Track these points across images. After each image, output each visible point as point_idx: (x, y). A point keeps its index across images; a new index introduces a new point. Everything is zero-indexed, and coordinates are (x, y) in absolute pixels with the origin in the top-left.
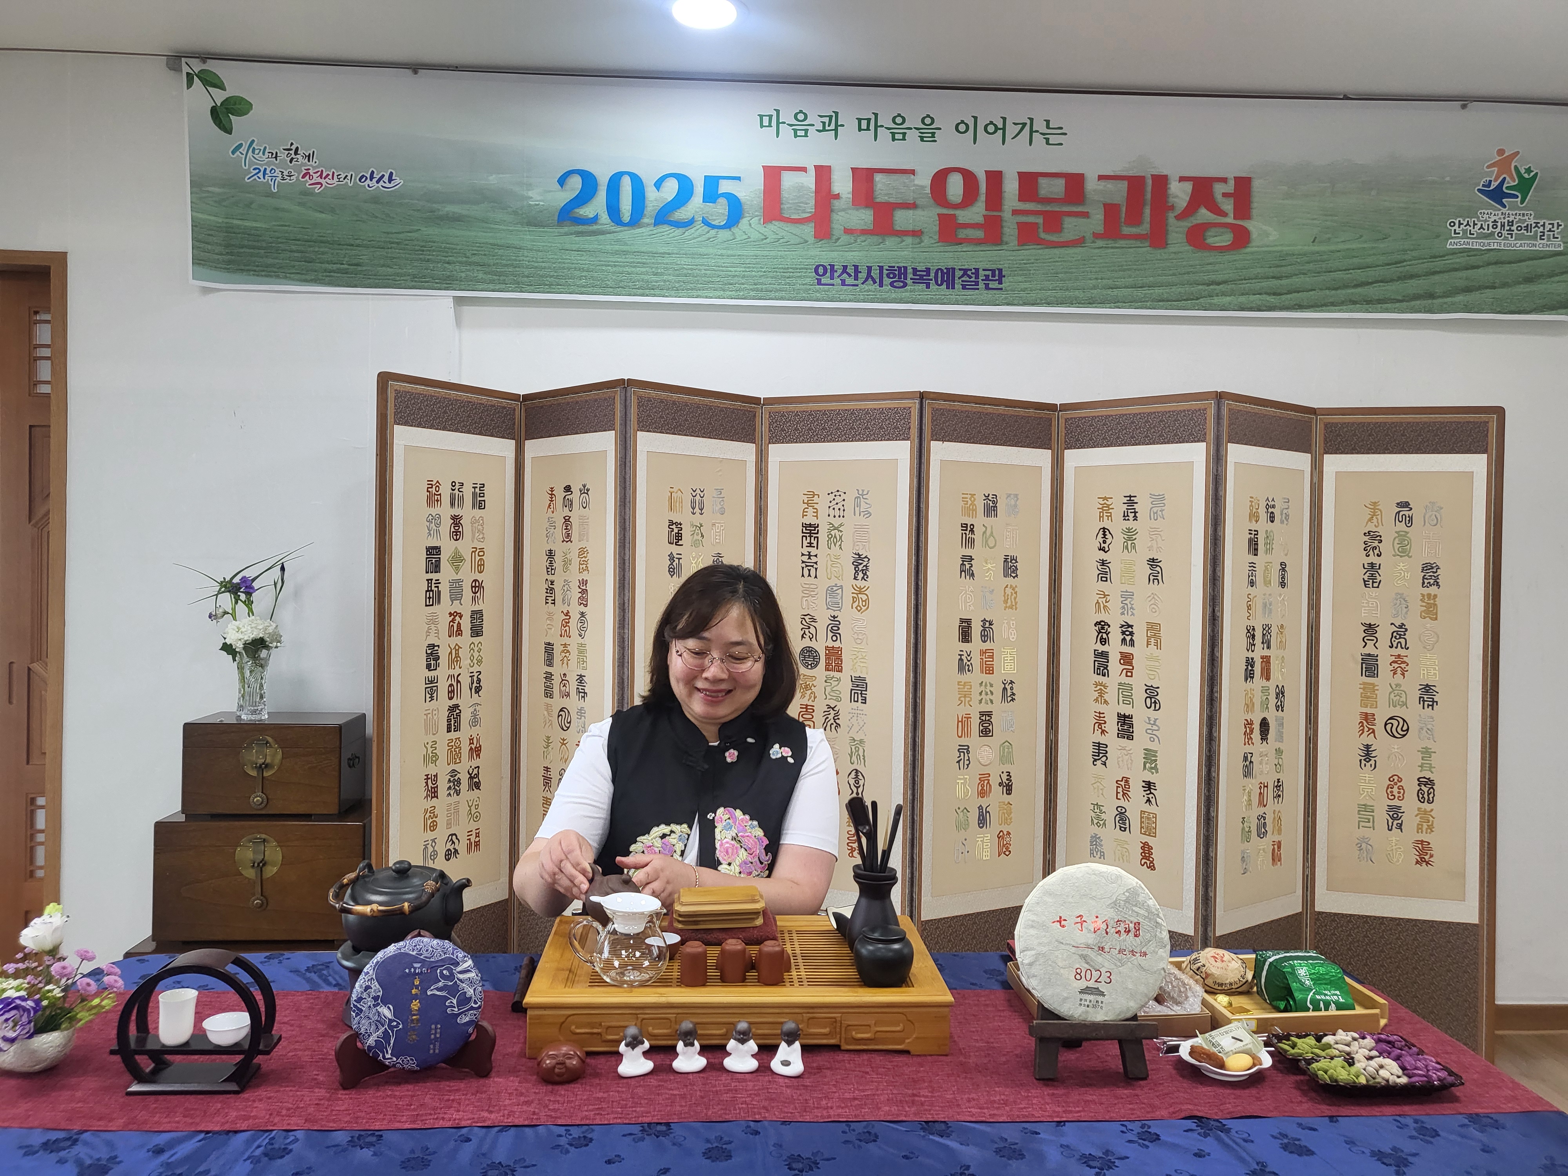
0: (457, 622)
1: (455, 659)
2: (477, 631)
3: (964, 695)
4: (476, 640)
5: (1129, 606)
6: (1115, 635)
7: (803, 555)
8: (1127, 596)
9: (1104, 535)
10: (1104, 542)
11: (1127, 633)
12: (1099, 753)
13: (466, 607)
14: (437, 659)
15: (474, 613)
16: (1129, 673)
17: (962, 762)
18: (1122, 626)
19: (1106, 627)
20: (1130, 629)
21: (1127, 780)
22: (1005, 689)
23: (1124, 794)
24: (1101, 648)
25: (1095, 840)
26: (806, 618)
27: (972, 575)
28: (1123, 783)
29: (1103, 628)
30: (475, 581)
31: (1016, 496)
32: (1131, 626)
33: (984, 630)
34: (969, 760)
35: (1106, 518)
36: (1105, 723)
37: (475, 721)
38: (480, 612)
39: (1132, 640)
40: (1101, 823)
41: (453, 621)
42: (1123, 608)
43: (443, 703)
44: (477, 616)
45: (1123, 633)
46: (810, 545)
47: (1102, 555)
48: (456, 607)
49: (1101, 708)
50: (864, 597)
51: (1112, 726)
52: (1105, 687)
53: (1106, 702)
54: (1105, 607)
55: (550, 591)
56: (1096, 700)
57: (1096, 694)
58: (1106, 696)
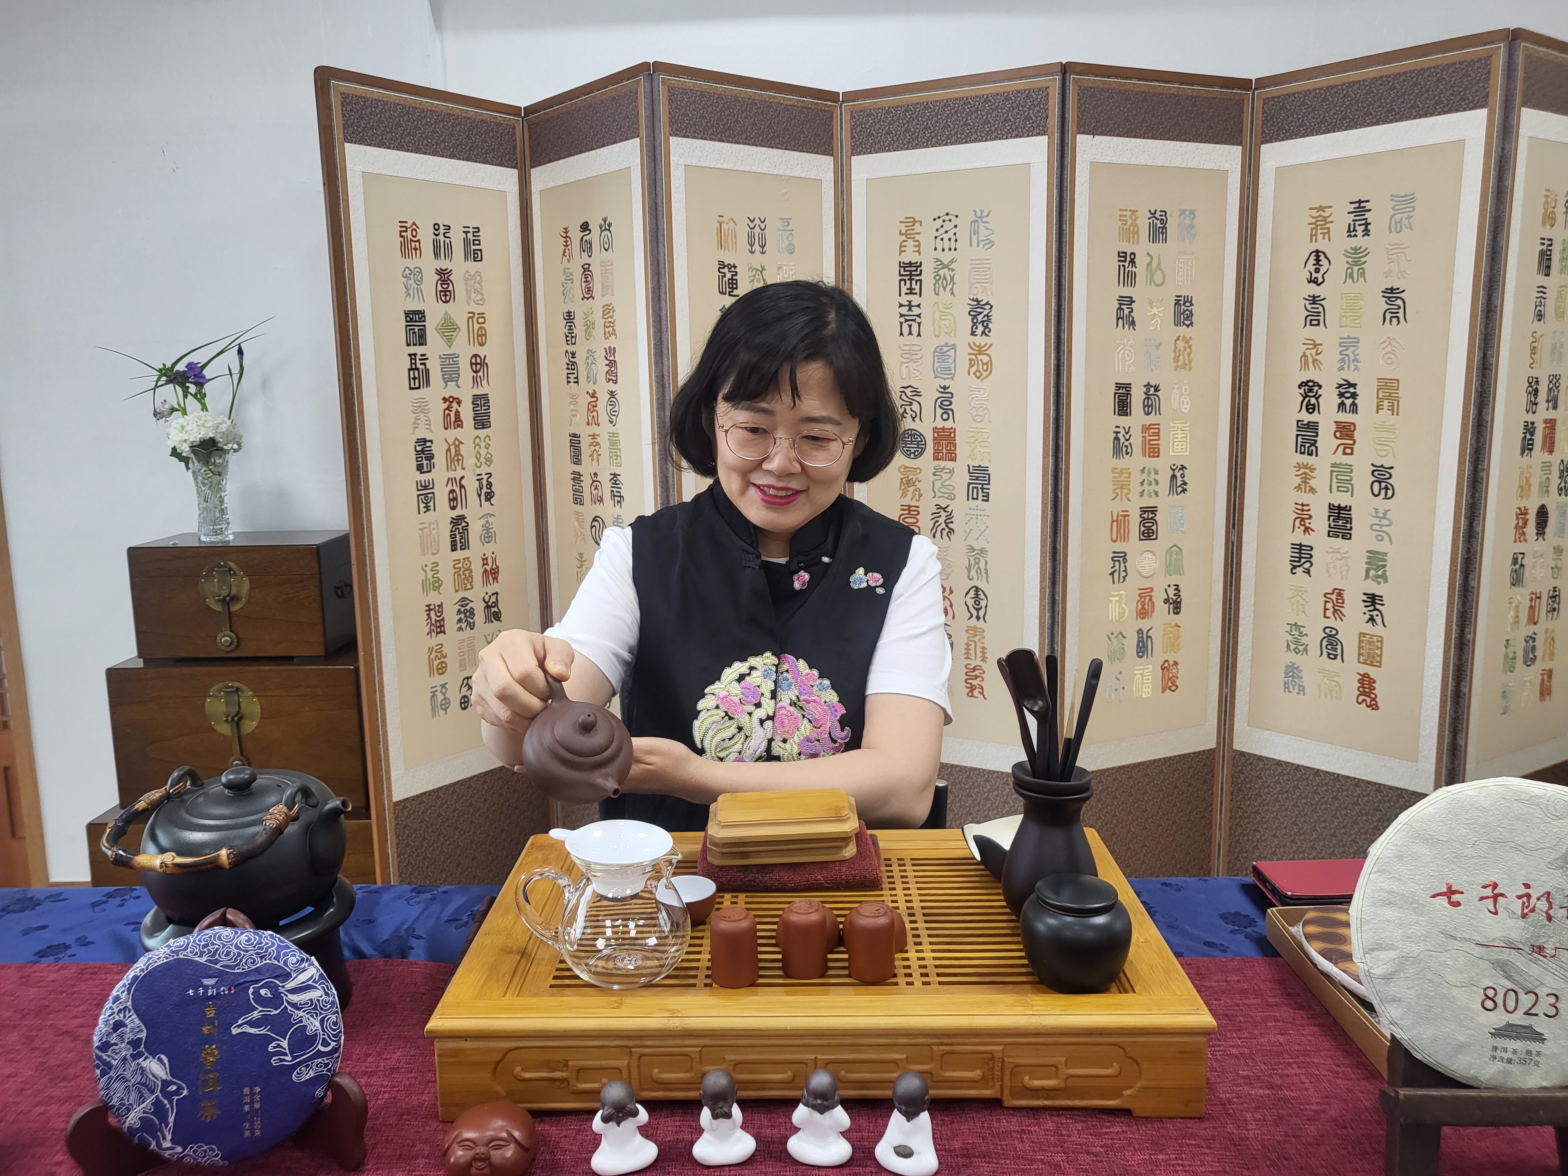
0: (454, 410)
1: (454, 455)
2: (482, 422)
3: (1121, 487)
4: (482, 433)
5: (1352, 357)
6: (1329, 398)
7: (901, 305)
8: (1349, 344)
9: (1318, 260)
10: (1317, 271)
11: (1348, 395)
12: (1300, 558)
13: (466, 391)
14: (430, 458)
15: (476, 398)
16: (1348, 450)
17: (1116, 574)
18: (1340, 386)
19: (1316, 388)
20: (1352, 390)
21: (1340, 593)
22: (1174, 477)
23: (1335, 611)
24: (1306, 417)
25: (1292, 672)
26: (908, 391)
27: (1133, 323)
28: (1334, 597)
29: (1311, 390)
30: (475, 356)
31: (1193, 212)
32: (1354, 386)
33: (1148, 398)
34: (1125, 571)
35: (1320, 237)
36: (1310, 517)
37: (488, 536)
38: (485, 397)
39: (1354, 404)
40: (1301, 648)
41: (449, 408)
42: (1343, 360)
43: (443, 514)
44: (481, 402)
45: (1341, 395)
46: (911, 291)
47: (1313, 289)
48: (451, 390)
49: (1305, 498)
50: (985, 359)
51: (1320, 521)
52: (1312, 470)
53: (1312, 490)
54: (1315, 361)
55: (572, 366)
56: (1298, 488)
57: (1298, 480)
58: (1312, 483)
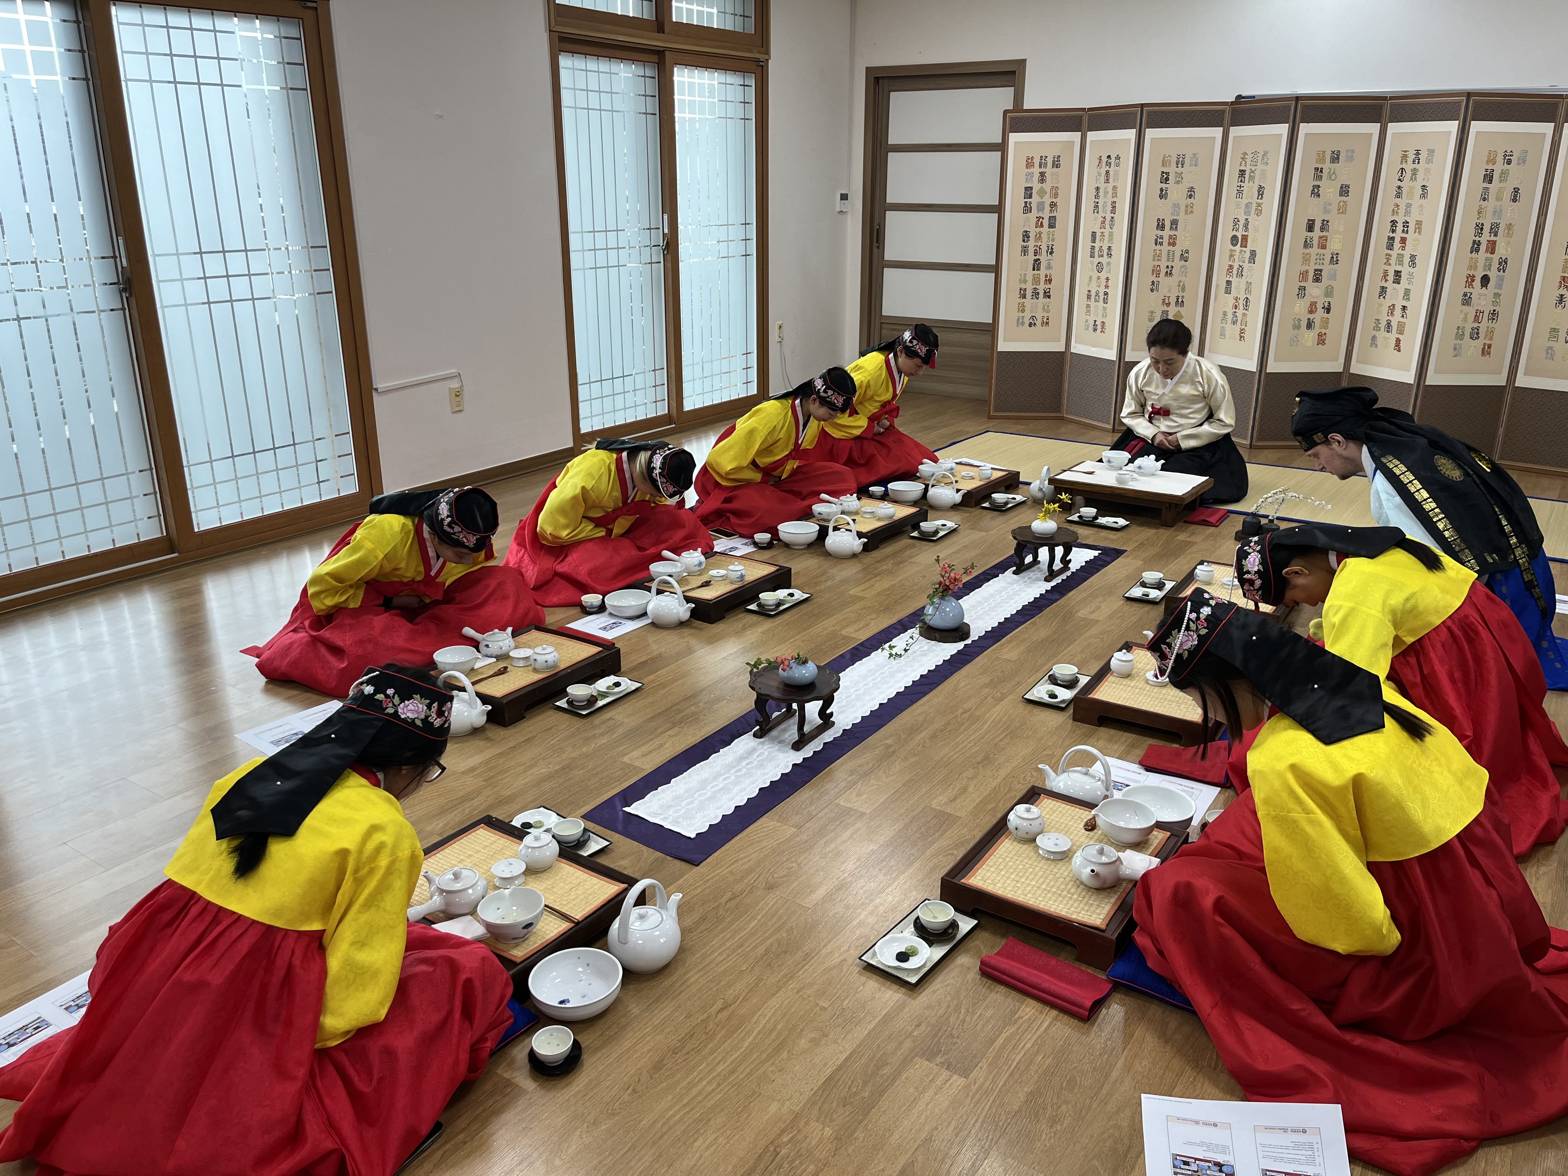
1: (1039, 237)
2: (1052, 226)
4: (1052, 230)
8: (1408, 206)
9: (1402, 172)
10: (1402, 176)
12: (1382, 292)
13: (1046, 215)
14: (1029, 237)
15: (1051, 217)
16: (1403, 248)
17: (1300, 295)
23: (1391, 313)
24: (1392, 235)
25: (1374, 339)
27: (1319, 196)
29: (1394, 224)
30: (1052, 202)
33: (1323, 225)
34: (1304, 294)
35: (1404, 163)
36: (1388, 275)
37: (1049, 267)
38: (1055, 217)
40: (1378, 329)
41: (1038, 220)
43: (1031, 257)
47: (1400, 183)
48: (1040, 214)
49: (1387, 267)
50: (1260, 208)
51: (1391, 277)
52: (1390, 256)
53: (1390, 264)
54: (1397, 212)
55: (1096, 207)
58: (1390, 261)
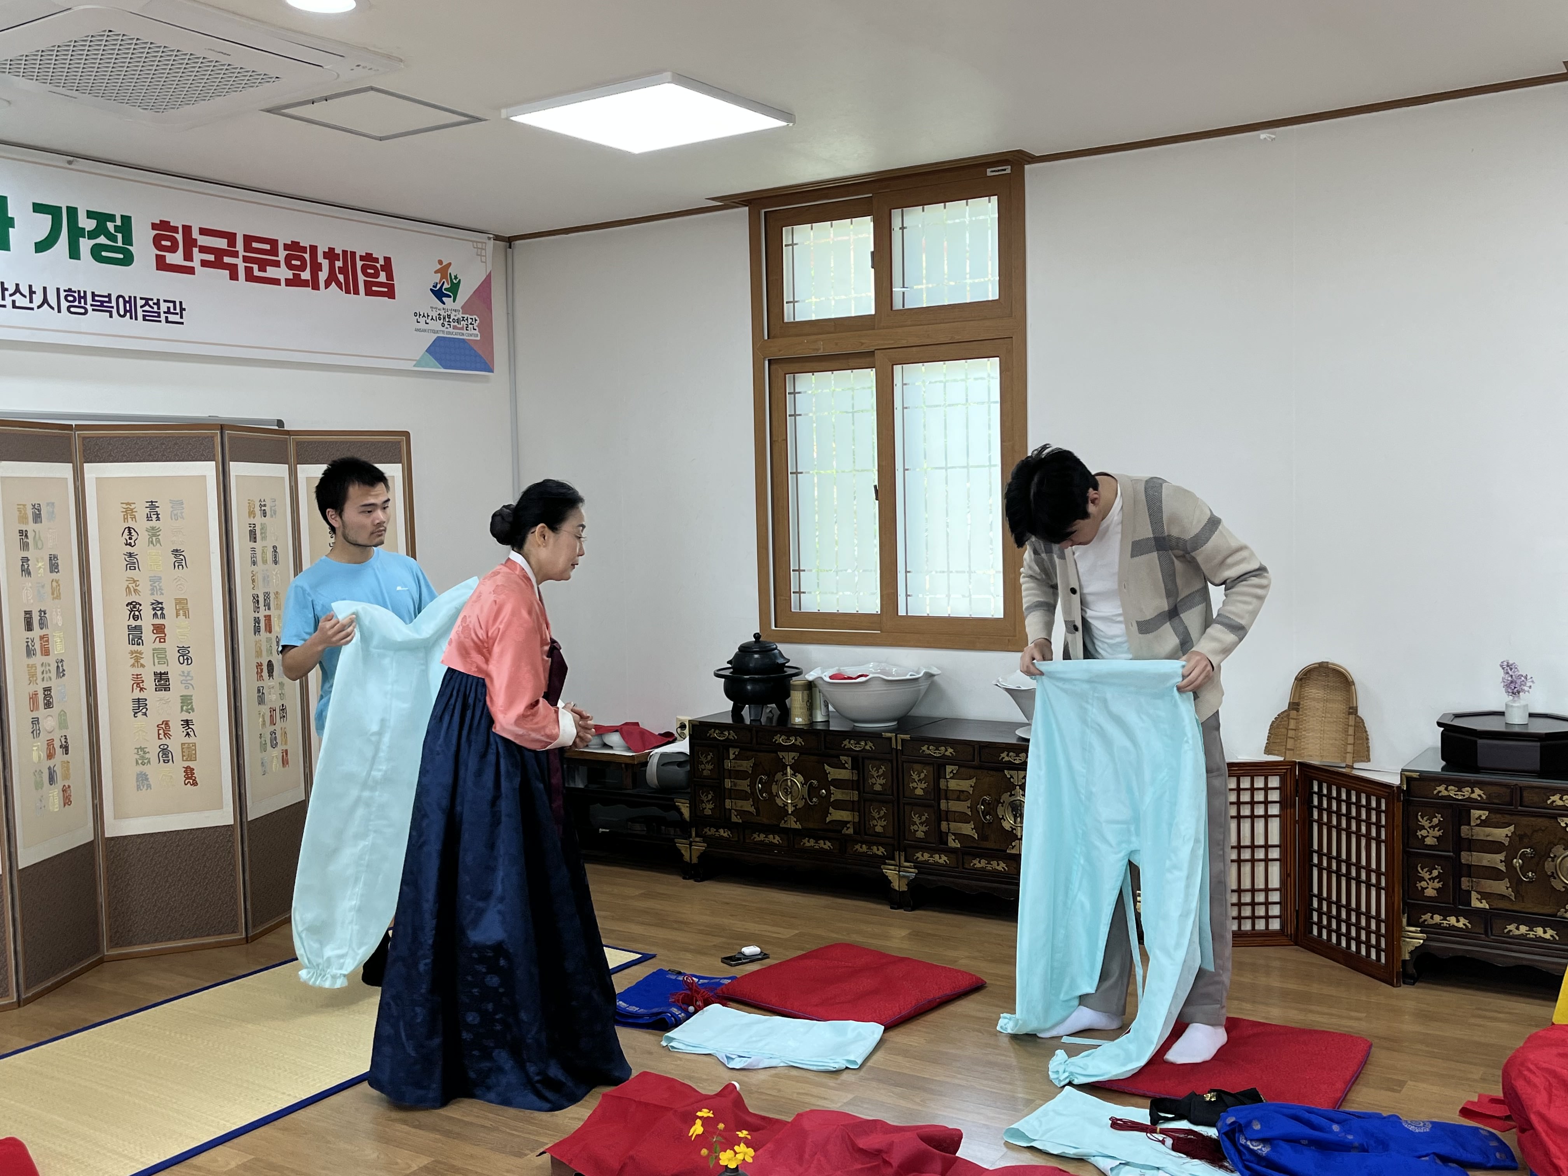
3: (32, 677)
5: (158, 587)
6: (147, 612)
8: (155, 580)
9: (130, 533)
10: (130, 538)
11: (158, 609)
12: (139, 707)
16: (162, 640)
17: (35, 732)
18: (153, 604)
19: (138, 606)
20: (160, 606)
21: (167, 723)
22: (58, 667)
23: (165, 734)
24: (134, 623)
25: (141, 777)
27: (29, 573)
28: (163, 726)
29: (134, 607)
31: (52, 505)
32: (161, 603)
33: (43, 619)
34: (39, 729)
35: (130, 520)
36: (144, 681)
39: (162, 613)
40: (146, 761)
42: (153, 589)
45: (154, 609)
47: (129, 549)
49: (138, 670)
51: (150, 682)
52: (141, 653)
53: (143, 666)
54: (135, 590)
56: (133, 665)
57: (133, 661)
58: (142, 661)
